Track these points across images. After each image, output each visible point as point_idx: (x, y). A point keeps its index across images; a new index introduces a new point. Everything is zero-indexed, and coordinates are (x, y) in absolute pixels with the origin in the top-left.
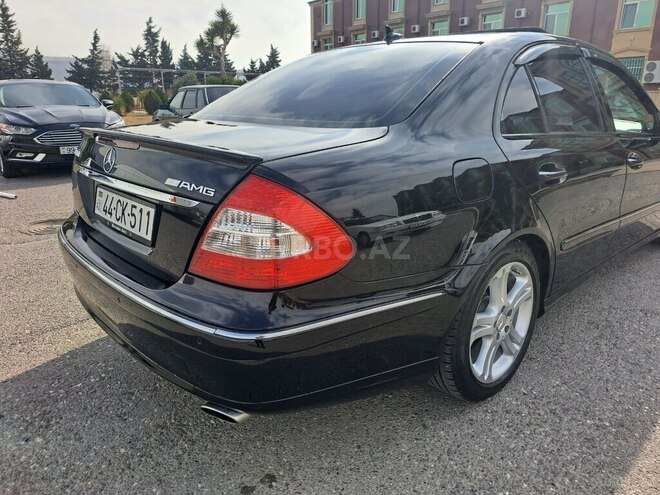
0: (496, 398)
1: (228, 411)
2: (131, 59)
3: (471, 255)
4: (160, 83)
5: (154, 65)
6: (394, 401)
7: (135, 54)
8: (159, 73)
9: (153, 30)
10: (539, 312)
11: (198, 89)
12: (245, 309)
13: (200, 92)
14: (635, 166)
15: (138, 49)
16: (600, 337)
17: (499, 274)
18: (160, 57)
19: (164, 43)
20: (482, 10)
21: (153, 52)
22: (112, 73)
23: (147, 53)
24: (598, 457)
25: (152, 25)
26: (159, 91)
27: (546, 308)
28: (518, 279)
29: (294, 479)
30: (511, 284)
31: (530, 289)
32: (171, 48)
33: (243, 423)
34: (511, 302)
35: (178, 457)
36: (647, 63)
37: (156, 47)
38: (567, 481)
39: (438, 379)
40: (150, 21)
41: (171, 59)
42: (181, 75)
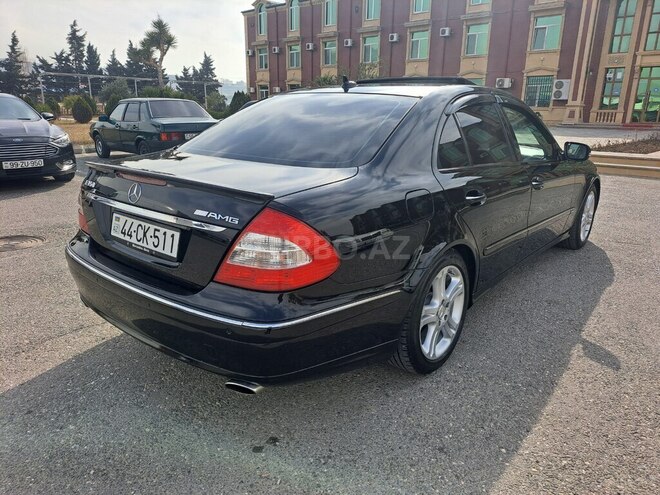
0: (439, 372)
1: (249, 384)
2: (54, 63)
3: (420, 263)
4: (87, 89)
5: (80, 69)
6: (361, 379)
7: (59, 58)
8: (86, 78)
9: (77, 34)
10: (468, 304)
11: (141, 102)
12: (261, 307)
13: (143, 106)
14: (537, 188)
15: (62, 53)
16: (516, 322)
17: (439, 275)
18: (86, 62)
19: (90, 48)
20: (410, 28)
21: (79, 57)
22: (33, 77)
23: (71, 58)
24: (513, 408)
25: (77, 28)
26: (86, 98)
27: (474, 301)
28: (453, 279)
29: (292, 439)
30: (448, 282)
31: (461, 286)
32: (98, 53)
33: (260, 392)
34: (448, 296)
35: (195, 431)
36: (556, 81)
37: (82, 51)
38: (492, 424)
39: (397, 358)
40: (75, 24)
41: (99, 64)
42: (109, 81)
